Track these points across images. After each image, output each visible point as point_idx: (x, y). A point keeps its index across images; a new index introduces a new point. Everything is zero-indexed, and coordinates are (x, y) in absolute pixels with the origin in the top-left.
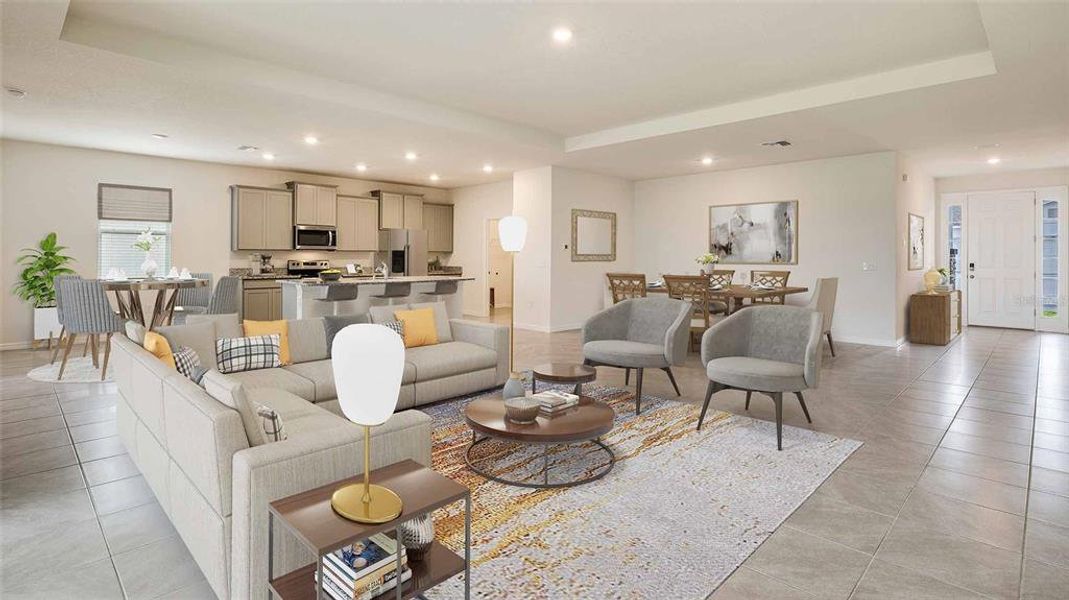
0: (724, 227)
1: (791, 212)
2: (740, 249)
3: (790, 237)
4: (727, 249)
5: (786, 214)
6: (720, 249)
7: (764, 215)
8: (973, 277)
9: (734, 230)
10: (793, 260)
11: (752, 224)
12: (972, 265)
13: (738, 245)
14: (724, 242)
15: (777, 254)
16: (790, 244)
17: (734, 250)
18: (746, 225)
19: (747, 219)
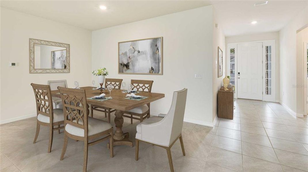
0: (125, 54)
1: (159, 44)
2: (133, 66)
3: (159, 59)
4: (127, 66)
5: (156, 45)
6: (124, 66)
7: (145, 47)
8: (239, 78)
9: (130, 55)
10: (160, 72)
11: (139, 52)
12: (239, 73)
13: (132, 64)
14: (125, 62)
15: (152, 69)
16: (159, 63)
17: (130, 67)
18: (136, 52)
19: (137, 49)
